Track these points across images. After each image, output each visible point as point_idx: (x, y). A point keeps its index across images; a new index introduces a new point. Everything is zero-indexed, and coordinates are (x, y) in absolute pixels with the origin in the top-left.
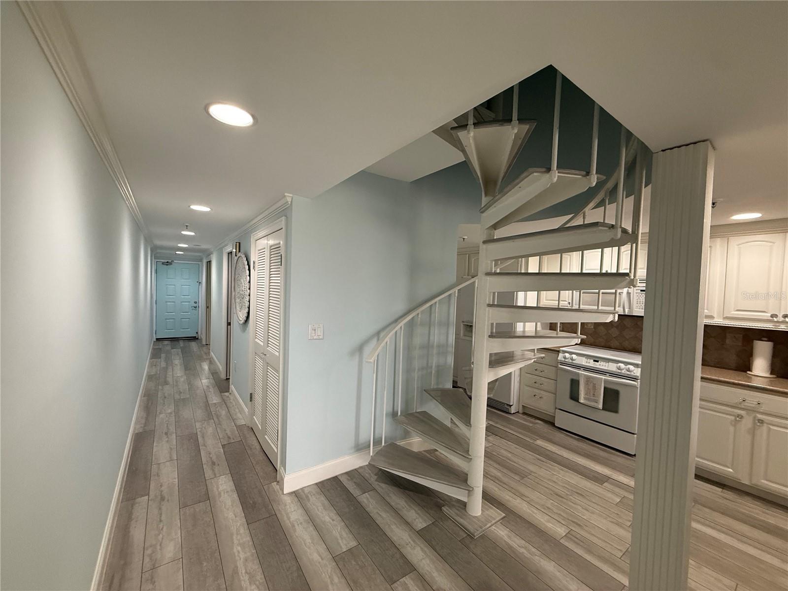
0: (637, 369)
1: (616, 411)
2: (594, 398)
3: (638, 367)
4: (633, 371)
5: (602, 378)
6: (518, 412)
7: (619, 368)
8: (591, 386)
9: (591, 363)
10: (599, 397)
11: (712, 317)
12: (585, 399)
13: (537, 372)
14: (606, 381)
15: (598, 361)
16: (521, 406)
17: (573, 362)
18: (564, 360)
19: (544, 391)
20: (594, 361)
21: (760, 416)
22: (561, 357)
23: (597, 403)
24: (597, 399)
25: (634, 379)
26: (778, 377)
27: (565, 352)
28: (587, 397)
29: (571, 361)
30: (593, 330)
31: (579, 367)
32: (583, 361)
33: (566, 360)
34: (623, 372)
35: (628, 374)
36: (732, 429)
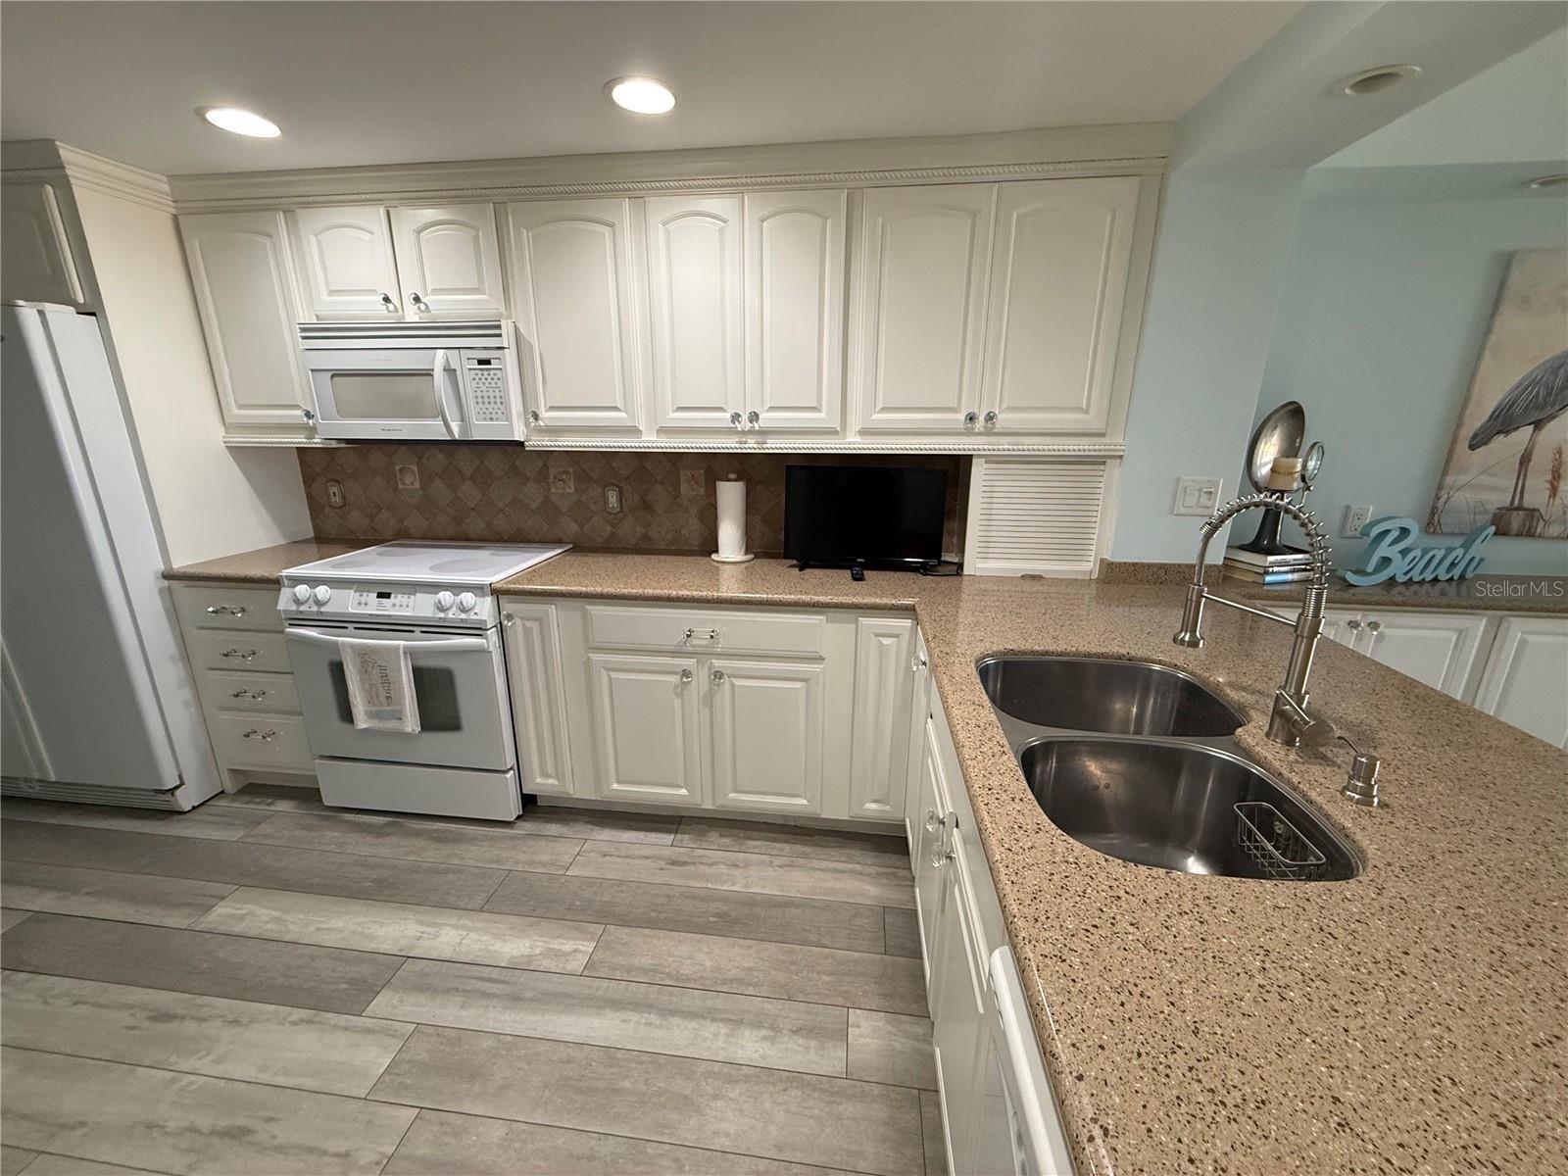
0: (482, 599)
1: (454, 725)
2: (389, 708)
3: (484, 595)
4: (472, 608)
5: (398, 647)
6: (223, 792)
7: (441, 608)
8: (376, 673)
9: (371, 606)
10: (401, 702)
11: (634, 431)
12: (371, 715)
13: (236, 662)
14: (411, 653)
15: (387, 596)
16: (226, 773)
17: (323, 609)
18: (294, 608)
19: (277, 712)
20: (381, 595)
21: (718, 663)
22: (284, 601)
23: (400, 719)
24: (398, 708)
25: (478, 630)
26: (757, 556)
27: (297, 581)
28: (373, 709)
29: (315, 609)
30: (421, 493)
31: (339, 623)
32: (350, 603)
33: (302, 608)
34: (450, 615)
35: (462, 620)
36: (677, 702)
